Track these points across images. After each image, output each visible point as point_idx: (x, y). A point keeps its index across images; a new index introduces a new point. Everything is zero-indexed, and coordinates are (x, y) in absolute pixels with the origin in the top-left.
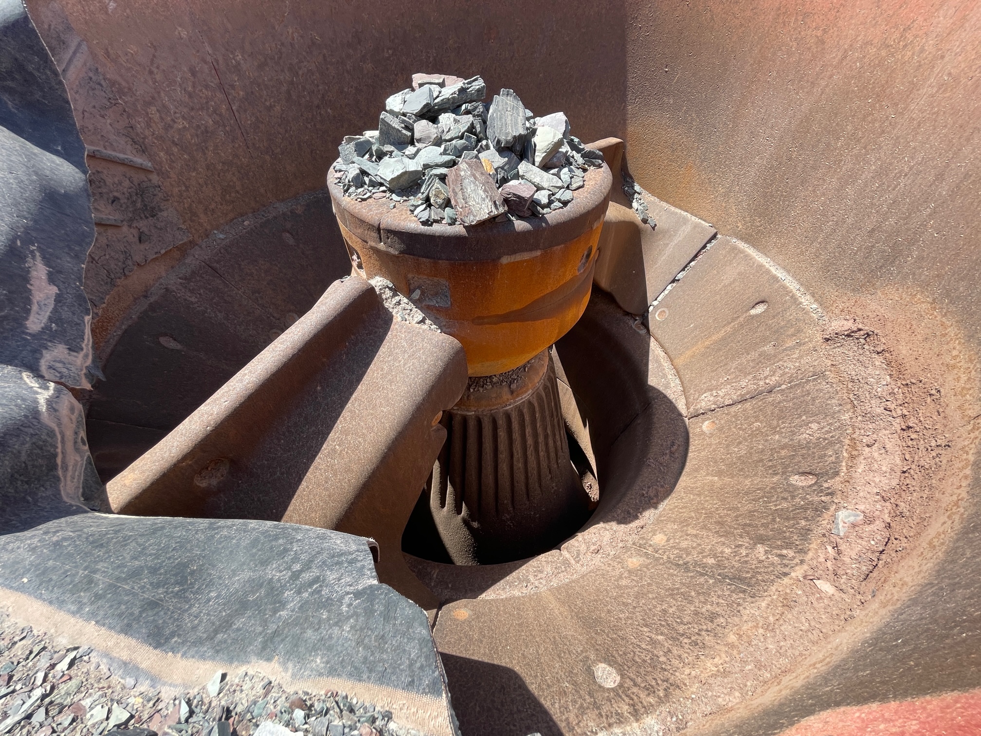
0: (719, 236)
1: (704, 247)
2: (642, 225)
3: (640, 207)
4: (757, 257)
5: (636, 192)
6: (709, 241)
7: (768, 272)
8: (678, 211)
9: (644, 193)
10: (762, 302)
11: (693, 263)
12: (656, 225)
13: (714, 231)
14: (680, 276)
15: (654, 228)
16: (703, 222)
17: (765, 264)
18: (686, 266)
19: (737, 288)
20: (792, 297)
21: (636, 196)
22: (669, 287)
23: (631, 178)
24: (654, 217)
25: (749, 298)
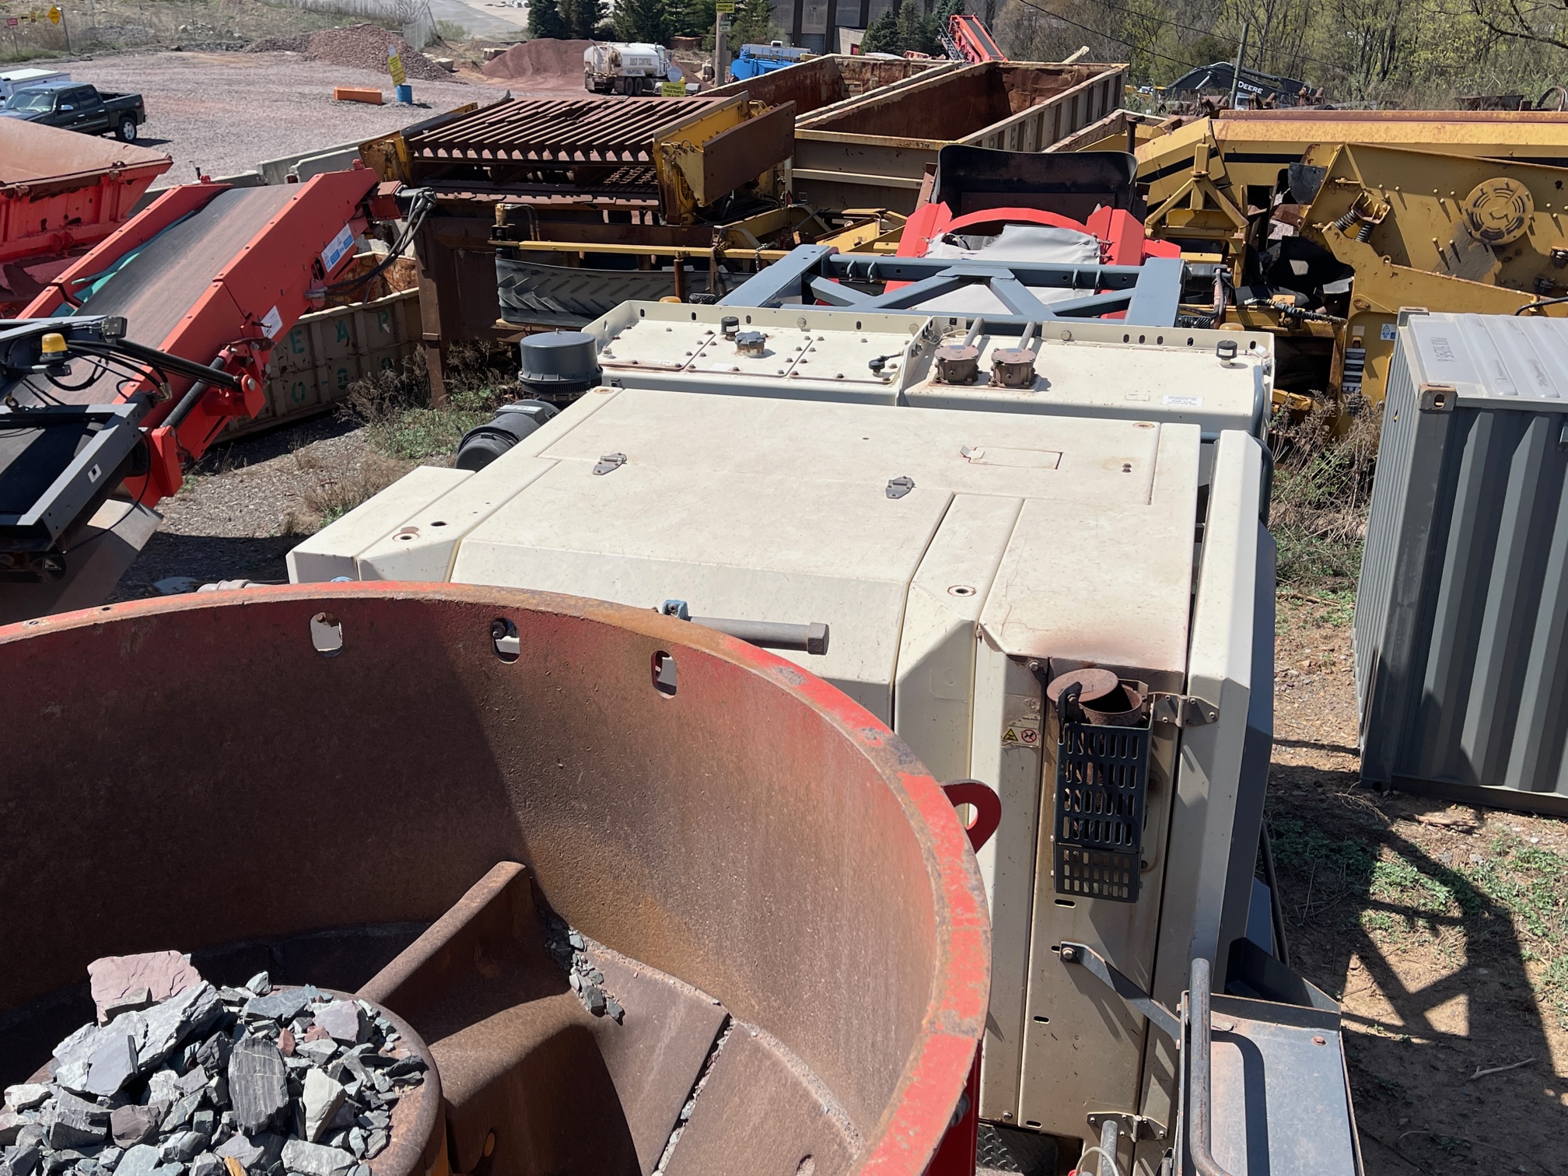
0: (734, 1022)
1: (714, 1046)
2: (596, 1021)
3: (587, 982)
4: (789, 1066)
5: (574, 948)
6: (720, 1034)
7: (806, 1095)
8: (659, 976)
9: (593, 946)
10: (809, 1156)
11: (702, 1083)
12: (622, 1013)
13: (723, 1011)
14: (687, 1112)
15: (620, 1021)
16: (704, 996)
17: (802, 1078)
18: (693, 1090)
19: (773, 1132)
20: (839, 1145)
21: (577, 956)
22: (674, 1139)
23: (560, 920)
24: (619, 998)
25: (789, 1151)
